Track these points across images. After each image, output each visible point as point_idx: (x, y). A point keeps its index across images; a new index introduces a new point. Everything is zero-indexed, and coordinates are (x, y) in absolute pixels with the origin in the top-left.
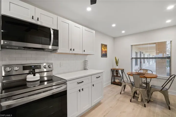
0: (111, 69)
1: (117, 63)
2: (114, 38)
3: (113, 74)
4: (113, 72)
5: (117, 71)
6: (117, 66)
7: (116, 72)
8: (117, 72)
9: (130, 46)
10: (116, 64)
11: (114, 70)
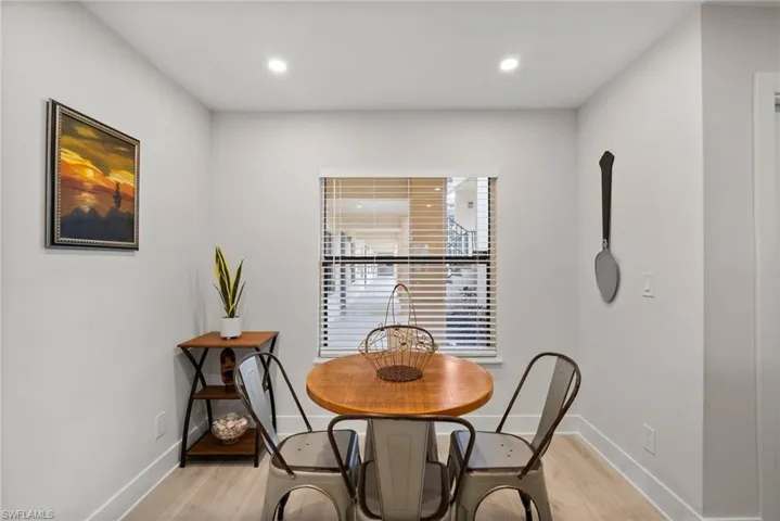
0: (184, 347)
1: (229, 292)
2: (214, 115)
3: (199, 375)
4: (198, 367)
5: (229, 355)
6: (232, 315)
7: (223, 361)
8: (228, 363)
9: (318, 183)
10: (226, 300)
11: (207, 349)
